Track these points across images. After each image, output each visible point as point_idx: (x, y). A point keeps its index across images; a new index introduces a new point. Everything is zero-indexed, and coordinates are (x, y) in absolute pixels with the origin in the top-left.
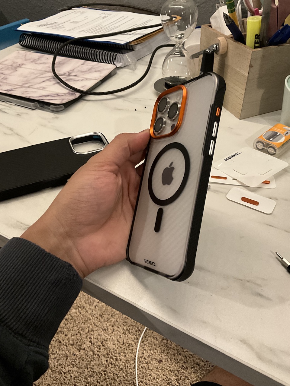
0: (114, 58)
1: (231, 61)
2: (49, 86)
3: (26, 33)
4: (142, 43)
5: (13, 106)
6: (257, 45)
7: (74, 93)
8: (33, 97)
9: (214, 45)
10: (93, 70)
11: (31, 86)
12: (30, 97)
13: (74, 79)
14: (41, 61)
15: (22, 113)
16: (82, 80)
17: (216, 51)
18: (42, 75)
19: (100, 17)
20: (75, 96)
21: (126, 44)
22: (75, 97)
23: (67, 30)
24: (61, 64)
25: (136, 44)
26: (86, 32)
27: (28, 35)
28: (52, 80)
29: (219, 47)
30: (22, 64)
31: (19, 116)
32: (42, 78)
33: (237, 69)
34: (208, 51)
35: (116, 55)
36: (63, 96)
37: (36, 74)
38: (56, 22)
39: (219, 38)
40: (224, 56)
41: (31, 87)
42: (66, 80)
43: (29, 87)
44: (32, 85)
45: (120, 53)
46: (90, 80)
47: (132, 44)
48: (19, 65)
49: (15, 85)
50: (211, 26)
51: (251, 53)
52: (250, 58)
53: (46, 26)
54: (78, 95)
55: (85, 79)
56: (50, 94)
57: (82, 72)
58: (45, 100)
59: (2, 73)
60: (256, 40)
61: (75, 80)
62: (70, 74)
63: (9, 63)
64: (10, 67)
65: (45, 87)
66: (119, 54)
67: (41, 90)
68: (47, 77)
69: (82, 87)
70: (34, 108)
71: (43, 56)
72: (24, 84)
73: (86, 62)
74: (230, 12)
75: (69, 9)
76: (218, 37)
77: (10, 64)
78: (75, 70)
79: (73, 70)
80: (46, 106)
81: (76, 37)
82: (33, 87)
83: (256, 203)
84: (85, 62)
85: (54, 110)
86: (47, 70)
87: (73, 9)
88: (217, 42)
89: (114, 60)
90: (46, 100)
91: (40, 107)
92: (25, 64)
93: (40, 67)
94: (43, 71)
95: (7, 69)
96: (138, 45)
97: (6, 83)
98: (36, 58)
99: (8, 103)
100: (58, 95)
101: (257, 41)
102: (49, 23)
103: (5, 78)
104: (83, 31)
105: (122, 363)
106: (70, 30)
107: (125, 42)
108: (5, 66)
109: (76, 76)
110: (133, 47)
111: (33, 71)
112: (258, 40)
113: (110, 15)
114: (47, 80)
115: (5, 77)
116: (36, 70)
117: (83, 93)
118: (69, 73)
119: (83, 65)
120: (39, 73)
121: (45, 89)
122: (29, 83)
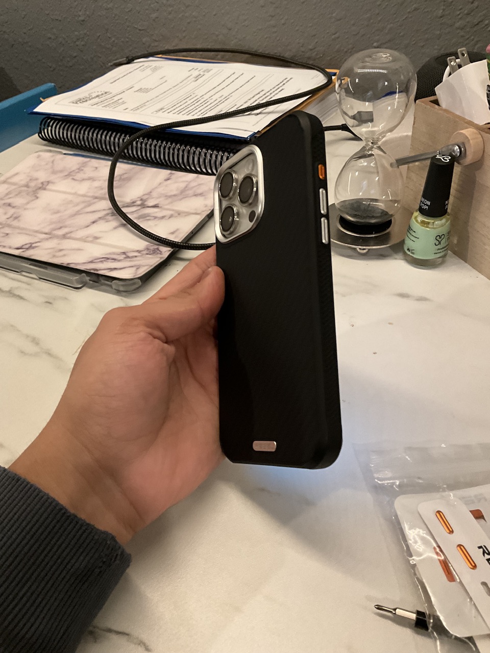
2: (106, 232)
7: (158, 249)
8: (74, 264)
9: (454, 145)
10: (191, 192)
11: (67, 233)
12: (68, 264)
13: (153, 215)
14: (85, 173)
15: (55, 299)
16: (171, 216)
17: (458, 158)
18: (89, 205)
19: (189, 77)
20: (160, 256)
21: (252, 136)
22: (161, 258)
23: (132, 110)
24: (124, 180)
26: (169, 111)
27: (56, 120)
28: (109, 218)
29: (465, 150)
30: (48, 182)
31: (50, 305)
32: (90, 214)
34: (442, 160)
36: (136, 257)
37: (77, 204)
41: (69, 235)
42: (139, 218)
43: (64, 237)
46: (186, 216)
48: (42, 183)
49: (37, 232)
53: (89, 102)
54: (166, 251)
55: (176, 215)
56: (110, 254)
57: (168, 197)
58: (100, 270)
59: (9, 205)
61: (156, 217)
62: (146, 203)
63: (21, 179)
64: (24, 188)
65: (97, 235)
67: (88, 242)
68: (99, 211)
69: (173, 233)
71: (88, 162)
72: (55, 230)
73: (173, 174)
76: (462, 129)
77: (23, 182)
78: (154, 194)
79: (150, 194)
81: (153, 125)
82: (73, 235)
84: (171, 173)
85: (121, 289)
86: (99, 193)
88: (459, 140)
90: (103, 268)
91: (91, 282)
92: (53, 183)
93: (83, 188)
94: (89, 197)
95: (19, 194)
97: (18, 228)
98: (74, 168)
99: (24, 273)
100: (126, 255)
102: (94, 95)
103: (15, 216)
104: (161, 109)
107: (252, 133)
108: (14, 187)
109: (155, 206)
111: (70, 197)
114: (100, 218)
115: (14, 213)
116: (75, 194)
117: (175, 247)
118: (141, 200)
119: (169, 182)
120: (83, 202)
121: (98, 241)
122: (65, 227)
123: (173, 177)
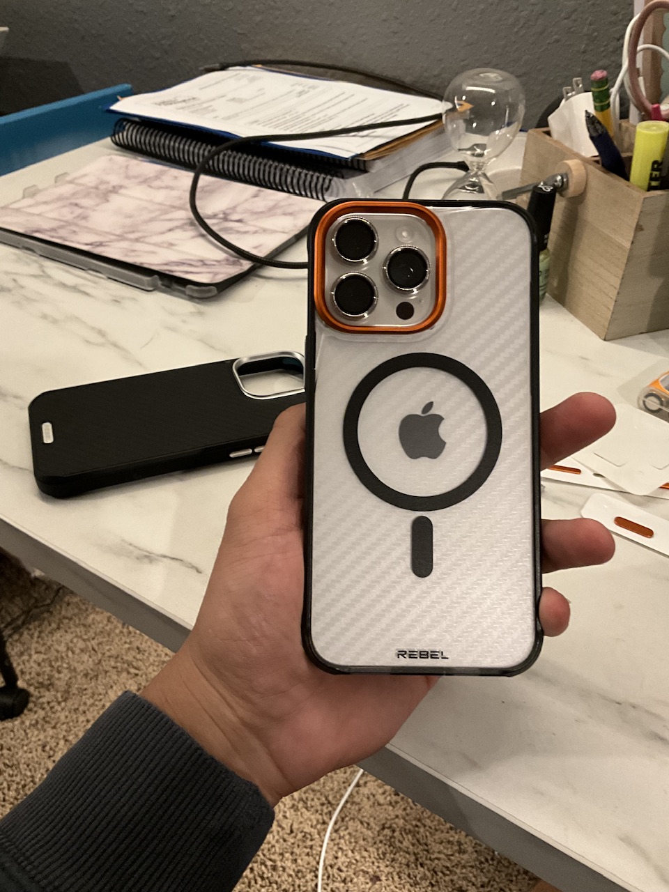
0: (326, 186)
1: (592, 213)
2: (183, 240)
3: (128, 117)
4: (386, 158)
5: (103, 281)
6: (654, 183)
7: (238, 261)
8: (149, 264)
9: (556, 175)
10: (279, 211)
11: (140, 238)
12: (142, 263)
13: (237, 229)
14: (162, 182)
15: (123, 298)
16: (255, 232)
17: (560, 189)
18: (166, 213)
19: (291, 92)
20: (240, 267)
21: (353, 157)
22: (241, 269)
23: (223, 118)
24: (206, 192)
25: (374, 160)
26: (265, 124)
27: (133, 122)
28: (187, 227)
29: (567, 181)
30: (121, 187)
31: (117, 304)
32: (167, 222)
33: (606, 231)
34: (544, 189)
35: (330, 180)
36: (214, 265)
37: (151, 212)
38: (194, 96)
39: (568, 162)
40: (578, 201)
41: (142, 240)
42: (220, 230)
43: (137, 240)
44: (145, 237)
45: (337, 176)
46: (271, 233)
47: (366, 159)
48: (114, 187)
49: (107, 233)
50: (548, 133)
51: (642, 200)
52: (638, 210)
53: (174, 106)
54: (246, 265)
55: (261, 231)
56: (186, 259)
57: (254, 213)
58: (175, 271)
59: (76, 205)
60: (655, 173)
61: (238, 232)
62: (228, 217)
63: (90, 181)
64: (92, 190)
65: (173, 242)
66: (335, 179)
67: (163, 247)
68: (177, 220)
69: (255, 248)
70: (151, 289)
71: (168, 170)
72: (126, 233)
73: (262, 191)
74: (598, 108)
75: (223, 68)
76: (567, 160)
77: (93, 184)
78: (239, 209)
79: (234, 208)
80: (176, 286)
81: (244, 136)
82: (147, 240)
83: (648, 533)
84: (259, 190)
85: (196, 295)
86: (177, 203)
87: (230, 68)
88: (563, 171)
89: (324, 191)
90: (179, 272)
91: (163, 287)
92: (126, 188)
93: (160, 196)
94: (165, 205)
95: (87, 195)
96: (378, 161)
97: (86, 227)
98: (151, 175)
99: (91, 272)
100: (203, 263)
101: (656, 175)
102: (180, 99)
103: (84, 216)
104: (256, 122)
105: (287, 878)
106: (229, 118)
107: (353, 154)
108: (81, 187)
109: (239, 221)
110: (367, 164)
111: (144, 204)
112: (657, 173)
113: (314, 87)
114: (177, 227)
115: (82, 213)
116: (151, 201)
117: (257, 262)
118: (224, 213)
119: (256, 199)
120: (159, 210)
121: (174, 247)
122: (138, 231)
123: (262, 194)
